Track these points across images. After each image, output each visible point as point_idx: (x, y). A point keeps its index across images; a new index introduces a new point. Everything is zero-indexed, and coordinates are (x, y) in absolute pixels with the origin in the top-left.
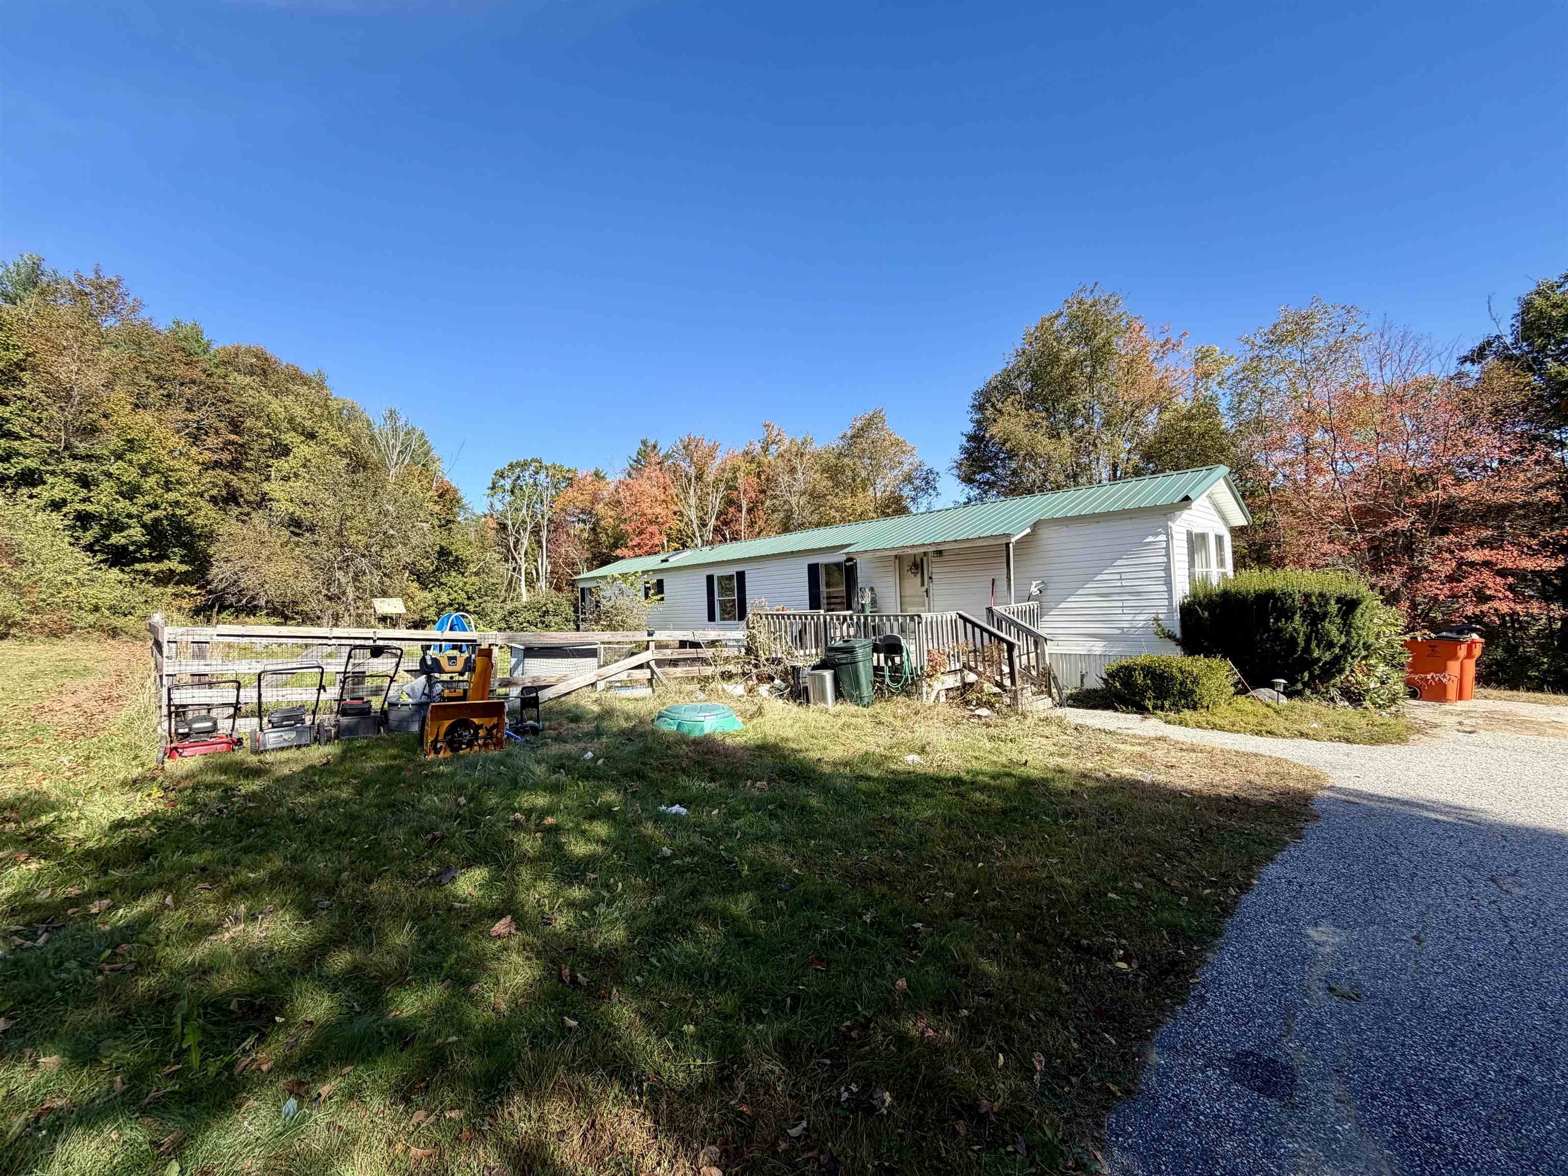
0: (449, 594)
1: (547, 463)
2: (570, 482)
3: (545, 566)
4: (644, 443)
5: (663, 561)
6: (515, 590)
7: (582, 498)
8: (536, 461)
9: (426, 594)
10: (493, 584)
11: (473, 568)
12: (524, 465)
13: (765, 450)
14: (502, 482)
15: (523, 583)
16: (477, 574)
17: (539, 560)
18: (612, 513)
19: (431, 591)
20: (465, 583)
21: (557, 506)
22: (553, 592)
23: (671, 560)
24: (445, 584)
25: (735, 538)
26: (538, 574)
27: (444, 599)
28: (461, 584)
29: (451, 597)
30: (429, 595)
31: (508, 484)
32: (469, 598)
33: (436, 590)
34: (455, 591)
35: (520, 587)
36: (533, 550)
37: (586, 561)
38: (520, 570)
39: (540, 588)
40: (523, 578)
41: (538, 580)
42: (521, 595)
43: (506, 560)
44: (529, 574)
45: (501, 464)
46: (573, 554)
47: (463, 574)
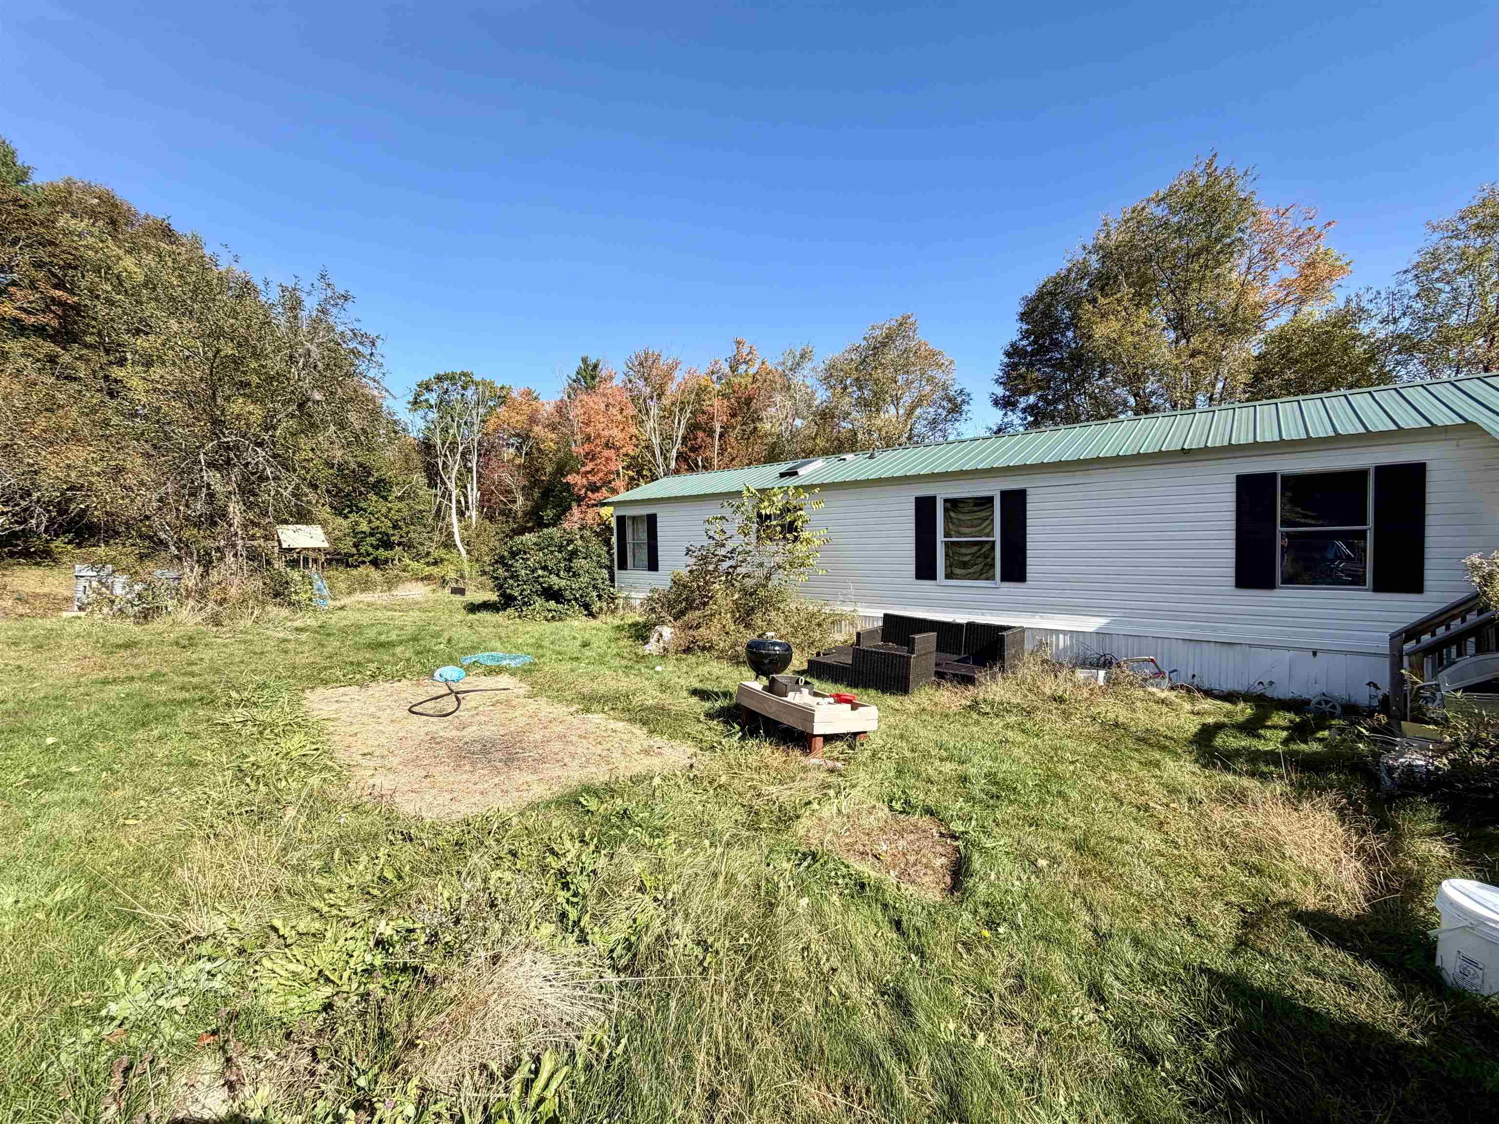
0: (370, 522)
1: (477, 378)
2: (503, 400)
3: (474, 495)
4: (584, 360)
5: (782, 475)
6: (444, 519)
7: (518, 418)
8: (465, 375)
9: (340, 520)
10: (420, 511)
11: (397, 492)
12: (452, 378)
13: (734, 369)
14: (427, 396)
15: (454, 511)
16: (401, 499)
17: (469, 486)
18: (553, 436)
19: (346, 517)
20: (390, 509)
21: (491, 426)
22: (487, 522)
23: (802, 472)
24: (365, 510)
25: (707, 466)
26: (467, 502)
27: (364, 527)
28: (384, 510)
29: (373, 525)
30: (345, 523)
31: (433, 398)
32: (395, 527)
33: (353, 517)
34: (378, 519)
35: (450, 516)
36: (461, 475)
37: (523, 488)
38: (450, 495)
39: (470, 517)
40: (454, 505)
41: (467, 508)
42: (452, 524)
43: (432, 484)
44: (459, 502)
45: (428, 375)
46: (509, 480)
47: (385, 499)
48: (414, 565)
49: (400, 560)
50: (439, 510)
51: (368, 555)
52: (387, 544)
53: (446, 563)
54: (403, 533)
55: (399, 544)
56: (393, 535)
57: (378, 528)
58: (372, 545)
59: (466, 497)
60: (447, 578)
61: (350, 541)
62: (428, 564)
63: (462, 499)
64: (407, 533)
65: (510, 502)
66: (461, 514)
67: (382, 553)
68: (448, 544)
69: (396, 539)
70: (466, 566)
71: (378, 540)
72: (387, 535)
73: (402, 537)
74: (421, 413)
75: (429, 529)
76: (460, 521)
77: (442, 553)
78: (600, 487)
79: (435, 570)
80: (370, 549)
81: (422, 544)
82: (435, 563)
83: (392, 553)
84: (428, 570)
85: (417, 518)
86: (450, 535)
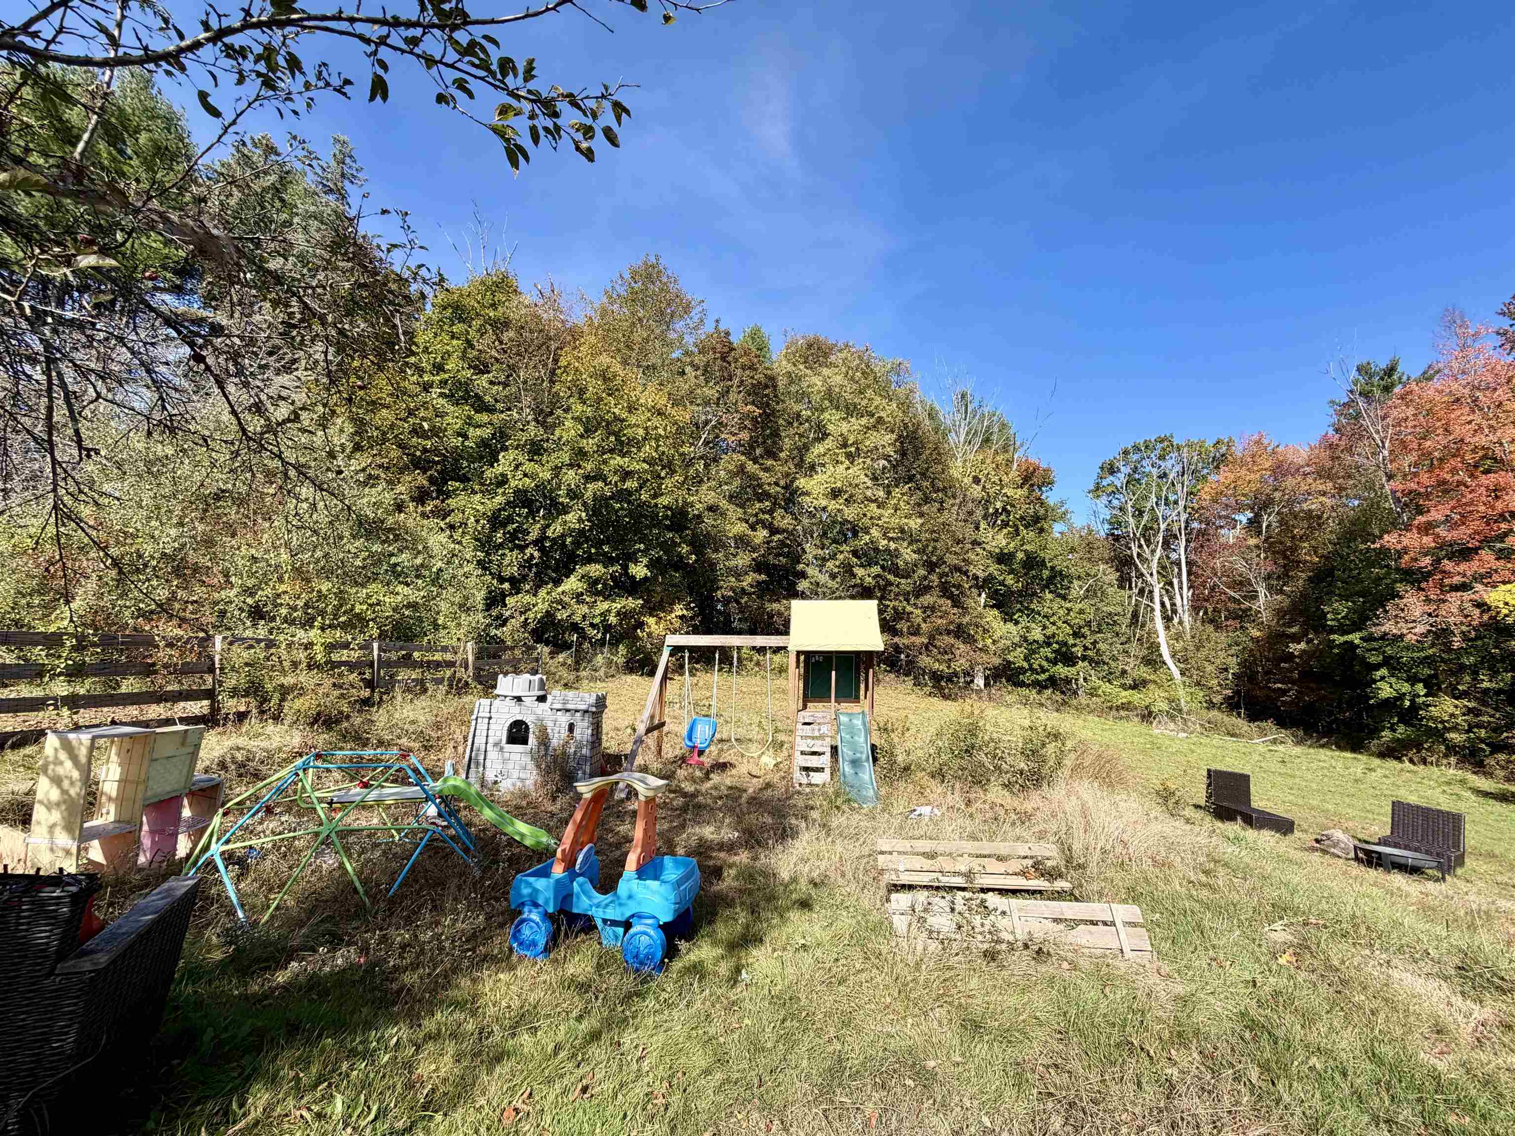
0: (1044, 627)
3: (1183, 598)
6: (1143, 625)
8: (1163, 440)
10: (1111, 615)
11: (1078, 588)
12: (1144, 448)
14: (1111, 478)
15: (1158, 613)
16: (1085, 597)
17: (1175, 581)
20: (1069, 610)
22: (1210, 628)
24: (1038, 613)
27: (1037, 634)
28: (1062, 612)
29: (1049, 632)
31: (1120, 480)
32: (1077, 635)
34: (1054, 624)
35: (1152, 620)
36: (1164, 568)
37: (1268, 577)
38: (1151, 592)
39: (1181, 623)
40: (1157, 607)
41: (1174, 612)
42: (1156, 632)
43: (1124, 581)
44: (1163, 604)
45: (1112, 453)
46: (1240, 566)
47: (1064, 598)
48: (1106, 687)
49: (1085, 679)
50: (1135, 615)
51: (1044, 671)
52: (1069, 659)
53: (1152, 686)
54: (1088, 642)
55: (1084, 658)
56: (1075, 645)
57: (1054, 636)
58: (1047, 659)
59: (1171, 598)
60: (1155, 709)
61: (1020, 652)
62: (1124, 687)
63: (1166, 600)
64: (1095, 643)
65: (1245, 597)
66: (1168, 619)
67: (1061, 670)
68: (1153, 660)
69: (1078, 651)
70: (1182, 694)
71: (1054, 651)
72: (1065, 644)
73: (1086, 648)
74: (1104, 499)
75: (1123, 639)
76: (1167, 628)
77: (1144, 672)
78: (1476, 550)
79: (1135, 697)
80: (1045, 664)
81: (1115, 659)
82: (1134, 687)
83: (1073, 670)
84: (1125, 696)
85: (1107, 622)
86: (1154, 647)
